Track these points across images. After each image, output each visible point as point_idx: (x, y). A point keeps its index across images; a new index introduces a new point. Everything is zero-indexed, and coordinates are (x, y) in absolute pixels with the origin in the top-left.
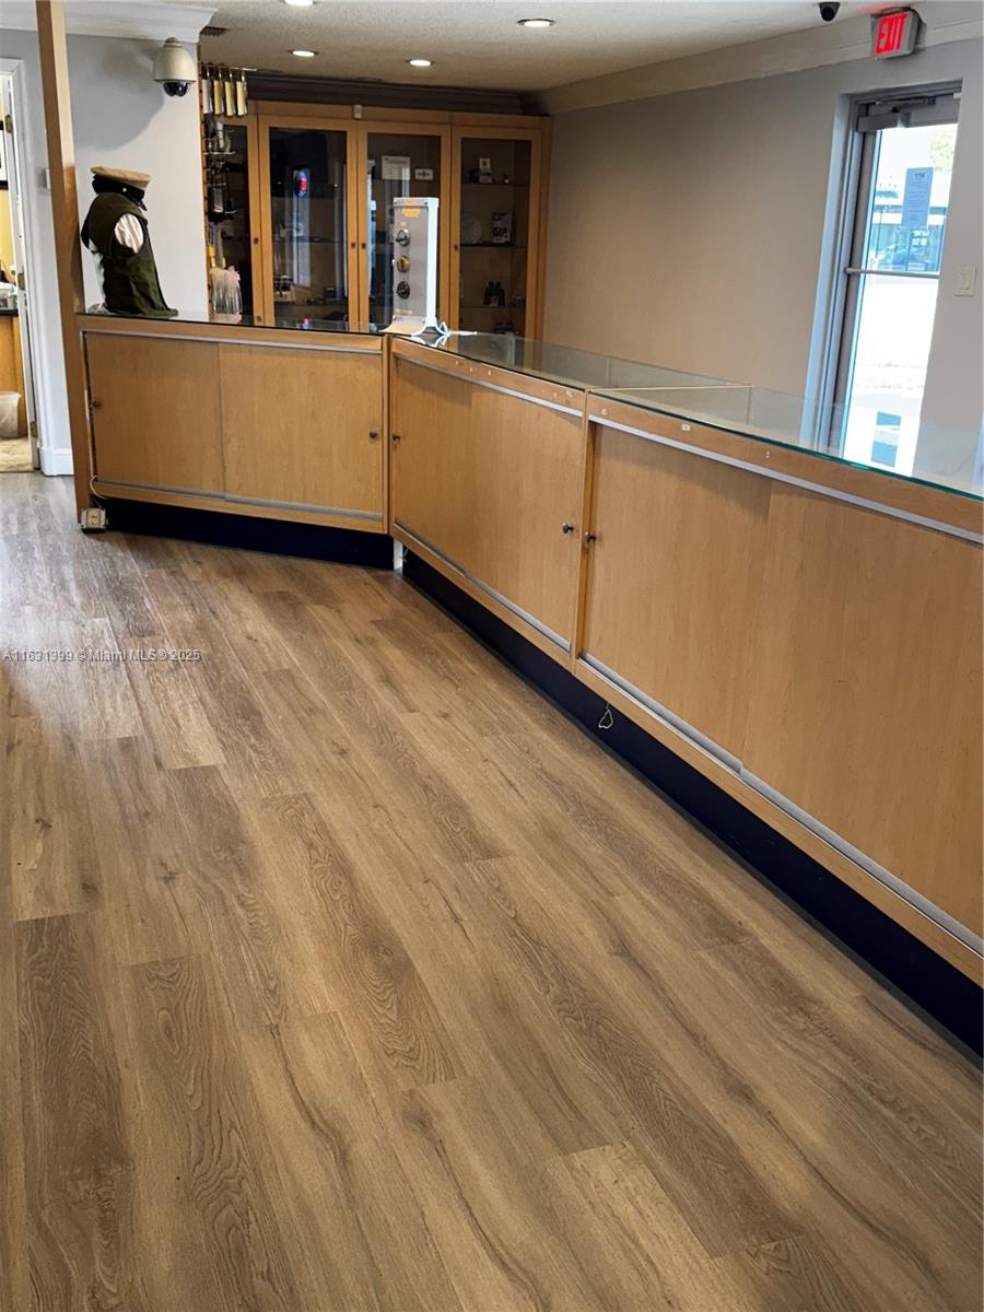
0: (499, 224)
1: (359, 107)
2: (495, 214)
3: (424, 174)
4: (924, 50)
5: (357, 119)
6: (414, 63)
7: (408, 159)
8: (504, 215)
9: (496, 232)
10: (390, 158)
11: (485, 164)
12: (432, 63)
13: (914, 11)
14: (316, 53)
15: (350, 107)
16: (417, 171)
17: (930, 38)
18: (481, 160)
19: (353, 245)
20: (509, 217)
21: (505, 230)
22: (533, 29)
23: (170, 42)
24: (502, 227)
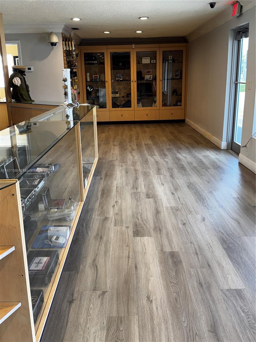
0: (177, 73)
1: (133, 45)
2: (176, 71)
3: (153, 61)
4: (243, 13)
5: (133, 48)
6: (137, 32)
7: (149, 58)
8: (178, 71)
9: (176, 76)
10: (144, 58)
11: (170, 57)
12: (142, 32)
13: (239, 2)
14: (110, 32)
15: (131, 45)
16: (152, 61)
17: (244, 10)
18: (169, 56)
19: (132, 81)
20: (179, 71)
21: (179, 75)
22: (143, 20)
23: (51, 32)
24: (177, 74)
